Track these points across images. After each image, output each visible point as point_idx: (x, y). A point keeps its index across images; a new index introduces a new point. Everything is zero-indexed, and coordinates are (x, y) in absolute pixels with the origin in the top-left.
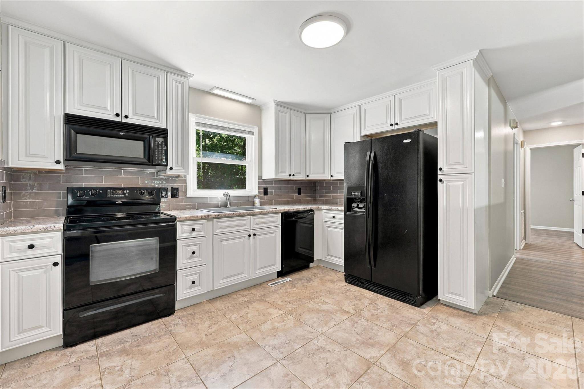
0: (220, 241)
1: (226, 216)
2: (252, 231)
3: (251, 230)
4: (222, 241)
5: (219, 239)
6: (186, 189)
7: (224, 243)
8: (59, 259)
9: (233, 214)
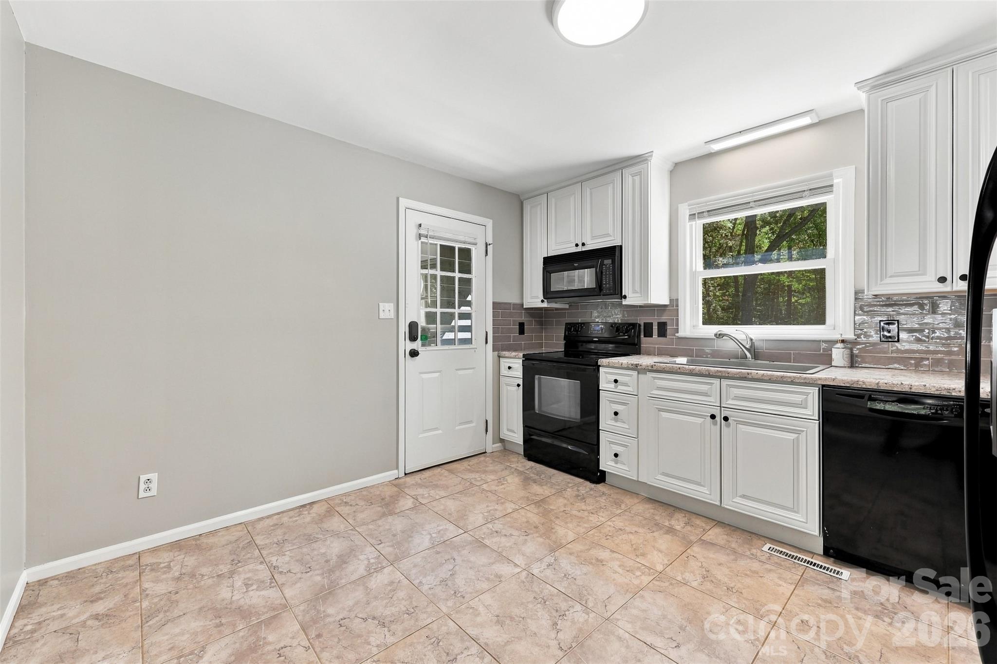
0: (657, 410)
1: (665, 371)
2: (724, 410)
3: (721, 407)
4: (660, 410)
5: (655, 406)
6: (677, 325)
7: (664, 415)
8: (521, 382)
9: (680, 368)
